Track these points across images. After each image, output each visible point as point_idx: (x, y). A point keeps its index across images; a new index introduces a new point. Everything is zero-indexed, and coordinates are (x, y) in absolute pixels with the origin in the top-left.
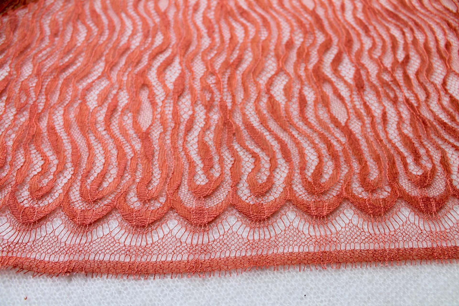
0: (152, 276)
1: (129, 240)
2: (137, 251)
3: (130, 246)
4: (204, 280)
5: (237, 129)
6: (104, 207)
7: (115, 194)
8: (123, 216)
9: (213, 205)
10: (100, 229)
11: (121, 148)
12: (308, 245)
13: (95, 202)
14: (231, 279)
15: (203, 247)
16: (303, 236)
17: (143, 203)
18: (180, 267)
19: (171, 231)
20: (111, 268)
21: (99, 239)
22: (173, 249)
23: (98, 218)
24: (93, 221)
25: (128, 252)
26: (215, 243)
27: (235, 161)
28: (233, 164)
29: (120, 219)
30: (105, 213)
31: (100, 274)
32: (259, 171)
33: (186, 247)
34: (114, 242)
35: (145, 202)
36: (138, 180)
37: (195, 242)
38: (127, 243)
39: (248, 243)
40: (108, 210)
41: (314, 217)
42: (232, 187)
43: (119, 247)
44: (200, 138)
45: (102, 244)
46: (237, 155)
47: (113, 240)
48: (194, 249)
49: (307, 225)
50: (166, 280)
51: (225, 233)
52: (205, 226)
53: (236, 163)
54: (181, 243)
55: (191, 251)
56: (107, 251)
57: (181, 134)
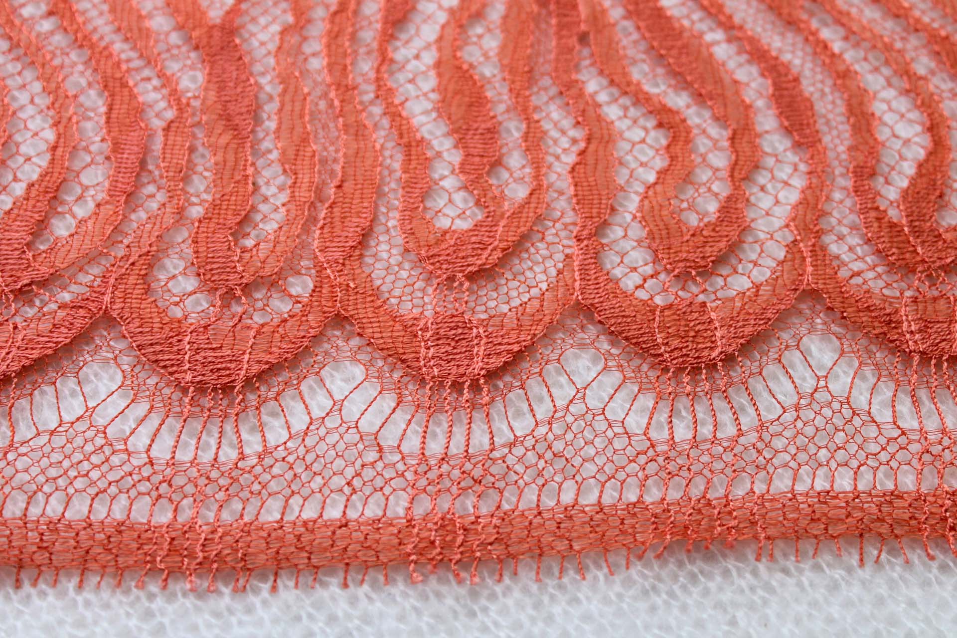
0: (263, 578)
1: (166, 440)
2: (202, 481)
3: (172, 463)
4: (474, 594)
5: (595, 18)
6: (61, 314)
7: (105, 262)
8: (140, 347)
9: (505, 308)
10: (45, 397)
11: (124, 85)
12: (894, 464)
13: (23, 294)
14: (584, 591)
15: (468, 466)
16: (872, 432)
17: (222, 297)
18: (377, 541)
19: (338, 406)
20: (97, 550)
21: (44, 439)
22: (349, 472)
23: (35, 354)
24: (16, 367)
25: (164, 487)
26: (519, 451)
27: (589, 140)
28: (582, 153)
29: (126, 361)
30: (63, 337)
31: (48, 575)
32: (688, 179)
33: (400, 467)
34: (107, 450)
35: (229, 296)
36: (196, 212)
37: (435, 448)
38: (161, 452)
39: (651, 453)
40: (78, 323)
41: (917, 358)
42: (579, 240)
43: (127, 468)
44: (447, 52)
45: (56, 457)
46: (599, 118)
47: (99, 441)
48: (432, 475)
49: (886, 391)
50: (321, 593)
51: (557, 415)
52: (475, 387)
53: (592, 147)
54: (381, 450)
55: (423, 482)
56: (79, 484)
57: (369, 35)
